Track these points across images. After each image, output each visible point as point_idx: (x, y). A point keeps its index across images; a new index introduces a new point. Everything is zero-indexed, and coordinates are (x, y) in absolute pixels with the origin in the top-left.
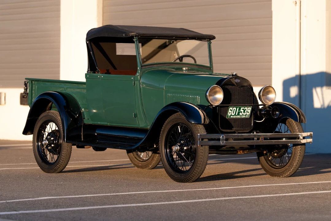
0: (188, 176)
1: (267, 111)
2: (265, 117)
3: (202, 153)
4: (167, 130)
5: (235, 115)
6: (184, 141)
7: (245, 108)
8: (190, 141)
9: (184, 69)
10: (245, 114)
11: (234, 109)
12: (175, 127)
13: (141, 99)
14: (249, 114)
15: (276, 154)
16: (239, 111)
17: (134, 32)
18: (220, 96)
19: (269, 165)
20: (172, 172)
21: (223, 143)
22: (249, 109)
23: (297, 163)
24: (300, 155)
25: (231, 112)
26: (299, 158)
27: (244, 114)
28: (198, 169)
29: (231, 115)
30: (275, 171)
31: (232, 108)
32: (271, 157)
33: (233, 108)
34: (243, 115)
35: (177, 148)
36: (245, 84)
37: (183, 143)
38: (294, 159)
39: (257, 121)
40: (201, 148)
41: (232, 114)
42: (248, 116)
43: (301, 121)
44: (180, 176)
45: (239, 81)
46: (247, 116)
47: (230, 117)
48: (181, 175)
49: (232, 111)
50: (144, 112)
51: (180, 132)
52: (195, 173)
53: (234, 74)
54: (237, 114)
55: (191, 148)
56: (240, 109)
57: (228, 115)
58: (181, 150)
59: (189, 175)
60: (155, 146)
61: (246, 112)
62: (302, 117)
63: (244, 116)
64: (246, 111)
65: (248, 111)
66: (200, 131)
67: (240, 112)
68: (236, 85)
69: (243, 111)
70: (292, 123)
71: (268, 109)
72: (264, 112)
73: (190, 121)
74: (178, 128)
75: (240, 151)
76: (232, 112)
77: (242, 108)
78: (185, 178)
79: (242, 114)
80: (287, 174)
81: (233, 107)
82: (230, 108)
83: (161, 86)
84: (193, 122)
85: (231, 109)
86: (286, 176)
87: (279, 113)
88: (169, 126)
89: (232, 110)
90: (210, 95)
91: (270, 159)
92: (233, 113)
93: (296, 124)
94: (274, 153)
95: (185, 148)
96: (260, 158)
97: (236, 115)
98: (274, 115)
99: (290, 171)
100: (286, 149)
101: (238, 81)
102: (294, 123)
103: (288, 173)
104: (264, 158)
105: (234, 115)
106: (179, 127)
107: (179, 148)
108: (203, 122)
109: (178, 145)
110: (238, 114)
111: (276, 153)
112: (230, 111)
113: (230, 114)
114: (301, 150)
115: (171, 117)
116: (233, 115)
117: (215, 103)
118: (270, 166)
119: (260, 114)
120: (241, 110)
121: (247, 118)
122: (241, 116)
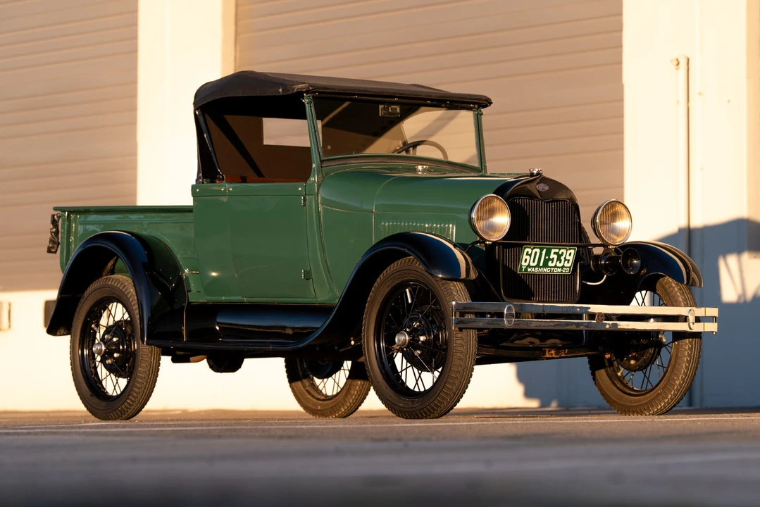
0: (428, 403)
1: (611, 259)
2: (607, 272)
3: (463, 346)
4: (380, 299)
5: (538, 266)
6: (420, 322)
7: (560, 249)
8: (433, 322)
9: (420, 167)
10: (561, 265)
11: (536, 253)
12: (398, 291)
13: (321, 237)
14: (569, 265)
15: (632, 362)
16: (547, 257)
17: (303, 83)
18: (502, 220)
19: (618, 388)
20: (392, 395)
21: (509, 322)
22: (570, 254)
23: (683, 380)
24: (689, 362)
25: (528, 257)
26: (687, 368)
27: (558, 265)
28: (453, 384)
29: (529, 266)
30: (631, 401)
31: (530, 250)
32: (622, 369)
33: (532, 250)
34: (556, 266)
35: (403, 338)
36: (561, 196)
37: (418, 326)
38: (675, 371)
39: (588, 283)
40: (459, 335)
41: (532, 264)
42: (567, 271)
43: (690, 283)
44: (410, 403)
45: (547, 188)
46: (565, 269)
47: (526, 270)
48: (413, 402)
49: (530, 255)
50: (328, 268)
51: (410, 301)
52: (446, 393)
53: (535, 172)
54: (541, 265)
55: (436, 337)
56: (548, 253)
57: (521, 265)
58: (413, 344)
59: (431, 400)
60: (353, 343)
61: (563, 260)
62: (693, 275)
63: (559, 270)
64: (562, 258)
65: (567, 258)
66: (457, 296)
67: (549, 259)
68: (539, 196)
69: (556, 257)
70: (670, 288)
71: (613, 254)
72: (605, 261)
73: (433, 272)
74: (406, 293)
75: (549, 351)
76: (530, 259)
77: (553, 251)
78: (423, 406)
79: (553, 265)
80: (660, 407)
81: (532, 247)
82: (525, 248)
83: (365, 207)
84: (440, 276)
85: (528, 252)
86: (657, 412)
87: (639, 262)
88: (385, 291)
89: (530, 253)
90: (479, 219)
91: (619, 374)
92: (534, 262)
93: (680, 289)
94: (629, 360)
95: (422, 338)
96: (596, 372)
97: (541, 267)
98: (627, 267)
99: (665, 398)
100: (657, 350)
101: (543, 187)
102: (674, 287)
103: (663, 404)
104: (607, 372)
105: (535, 267)
106: (407, 290)
107: (407, 338)
108: (463, 275)
109: (406, 331)
110: (545, 265)
111: (634, 358)
112: (525, 257)
113: (526, 264)
114: (691, 349)
115: (388, 268)
116: (533, 267)
117: (490, 236)
118: (621, 390)
119: (596, 265)
120: (552, 256)
121: (566, 275)
122: (552, 269)
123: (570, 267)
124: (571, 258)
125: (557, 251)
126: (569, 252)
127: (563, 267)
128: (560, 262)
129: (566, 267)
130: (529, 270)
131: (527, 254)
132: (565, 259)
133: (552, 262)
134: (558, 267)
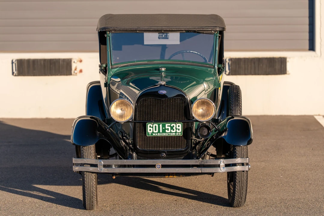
5: (159, 132)
7: (171, 124)
10: (175, 131)
11: (156, 126)
14: (180, 131)
16: (164, 128)
22: (179, 126)
25: (151, 129)
27: (172, 131)
29: (153, 132)
31: (151, 125)
33: (153, 125)
34: (171, 132)
41: (154, 131)
47: (152, 134)
49: (152, 127)
54: (161, 131)
56: (164, 126)
57: (148, 133)
63: (174, 134)
64: (174, 128)
65: (178, 128)
67: (166, 129)
69: (169, 128)
76: (153, 129)
77: (167, 125)
79: (169, 131)
81: (152, 123)
82: (148, 124)
92: (156, 130)
97: (161, 133)
105: (157, 133)
110: (164, 131)
113: (151, 131)
116: (156, 133)
120: (167, 127)
121: (180, 136)
122: (169, 134)
123: (181, 132)
124: (180, 128)
125: (170, 125)
126: (177, 125)
127: (176, 132)
128: (173, 130)
129: (178, 133)
130: (154, 134)
131: (150, 127)
132: (176, 129)
133: (168, 130)
134: (173, 133)
